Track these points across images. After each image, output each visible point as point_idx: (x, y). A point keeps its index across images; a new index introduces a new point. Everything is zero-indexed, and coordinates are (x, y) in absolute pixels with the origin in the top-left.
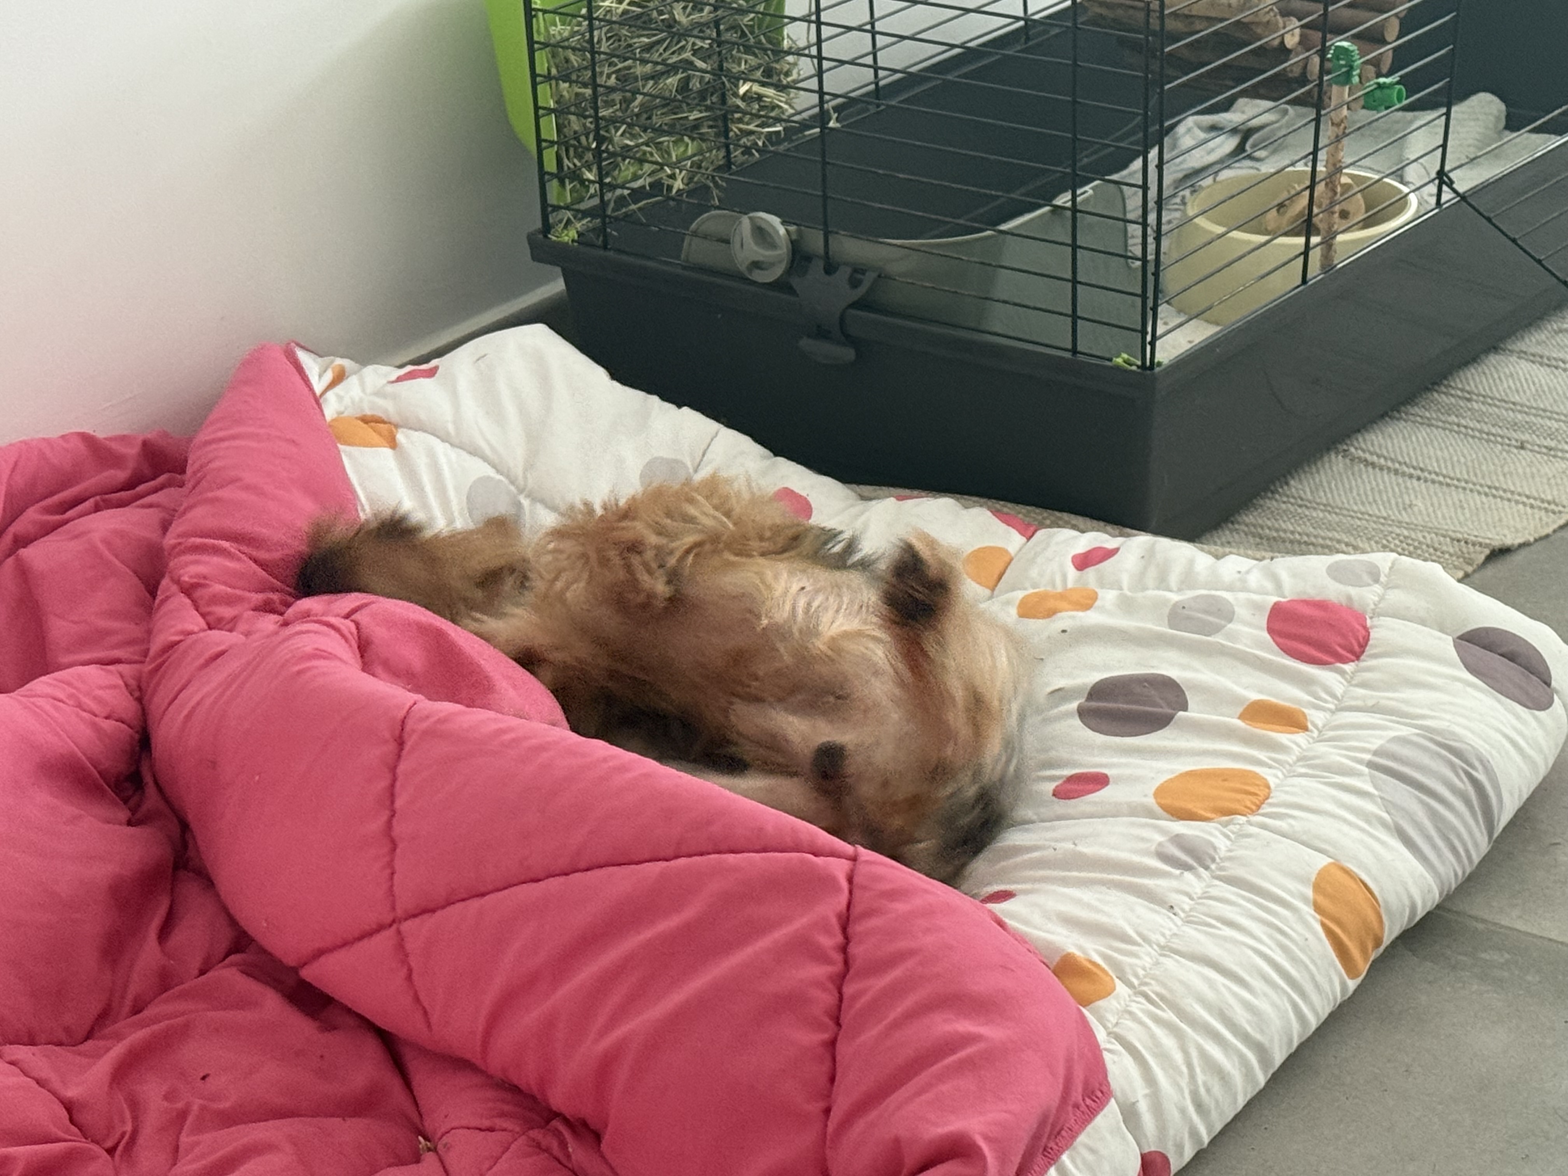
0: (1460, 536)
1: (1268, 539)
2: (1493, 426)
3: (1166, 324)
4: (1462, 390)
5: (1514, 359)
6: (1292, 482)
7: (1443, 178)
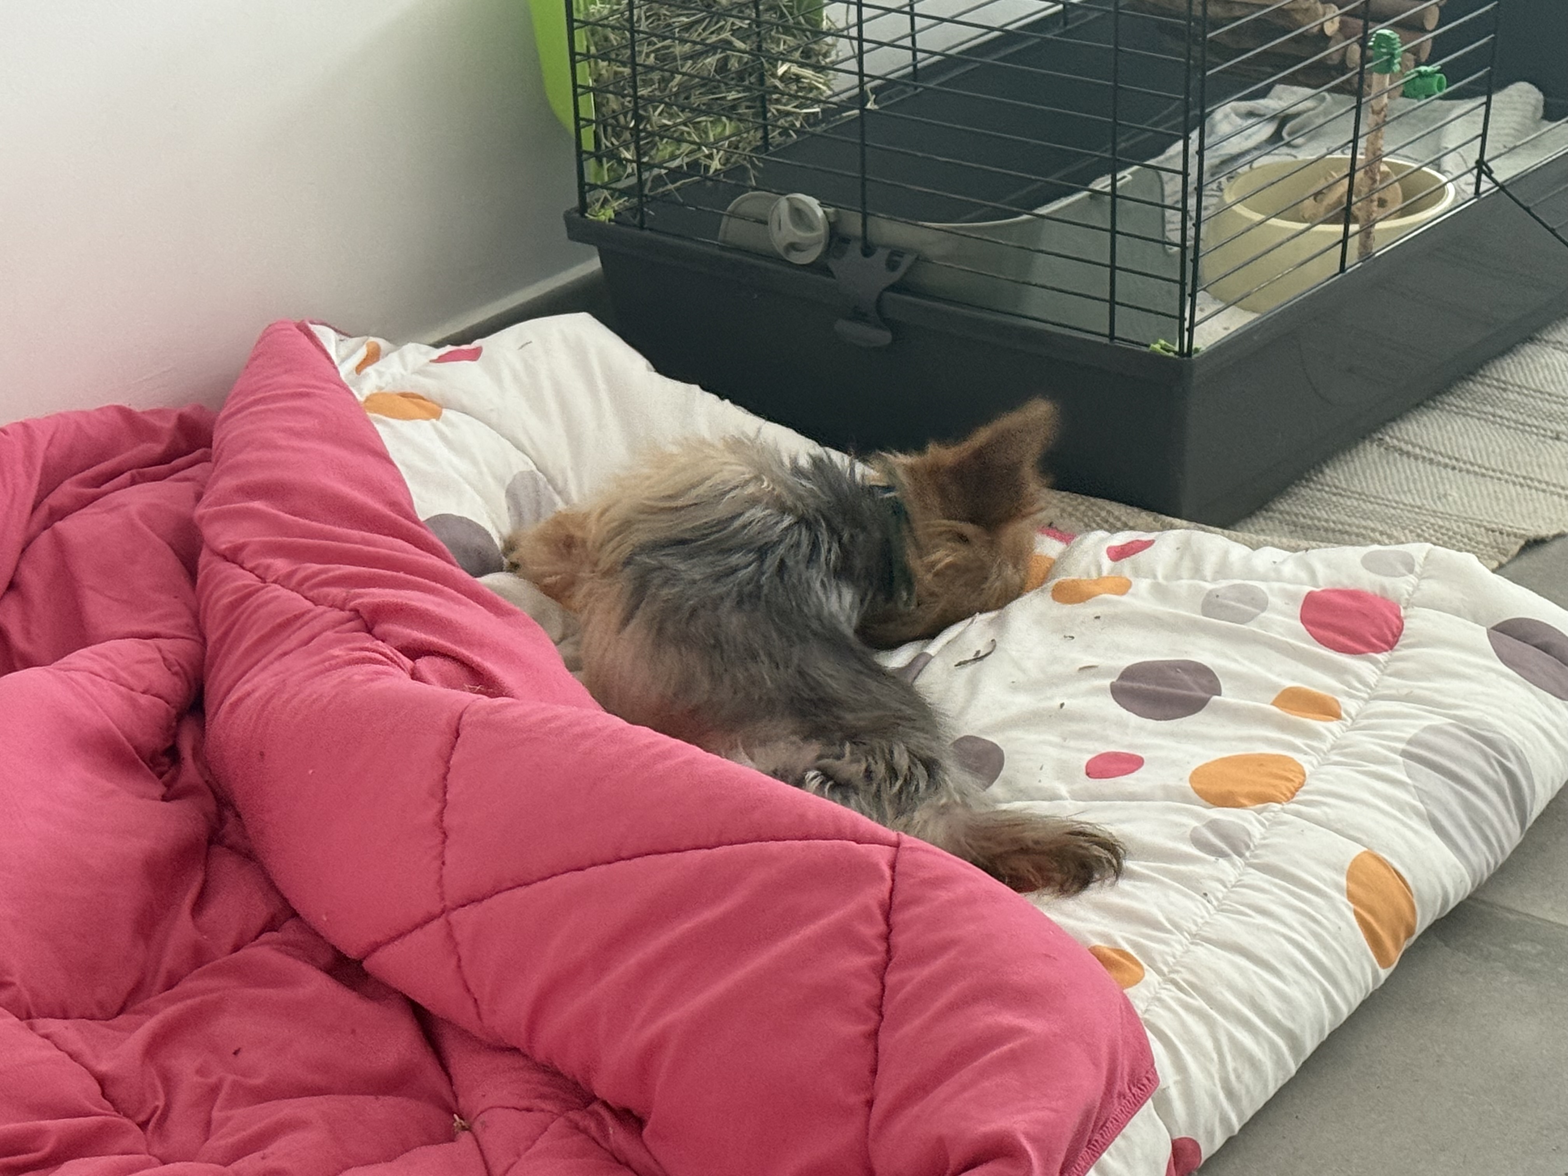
0: (1494, 526)
1: (1302, 527)
2: (1529, 416)
3: (1202, 310)
4: (1497, 380)
5: (1549, 349)
6: (1327, 471)
7: (1482, 167)
